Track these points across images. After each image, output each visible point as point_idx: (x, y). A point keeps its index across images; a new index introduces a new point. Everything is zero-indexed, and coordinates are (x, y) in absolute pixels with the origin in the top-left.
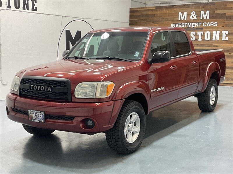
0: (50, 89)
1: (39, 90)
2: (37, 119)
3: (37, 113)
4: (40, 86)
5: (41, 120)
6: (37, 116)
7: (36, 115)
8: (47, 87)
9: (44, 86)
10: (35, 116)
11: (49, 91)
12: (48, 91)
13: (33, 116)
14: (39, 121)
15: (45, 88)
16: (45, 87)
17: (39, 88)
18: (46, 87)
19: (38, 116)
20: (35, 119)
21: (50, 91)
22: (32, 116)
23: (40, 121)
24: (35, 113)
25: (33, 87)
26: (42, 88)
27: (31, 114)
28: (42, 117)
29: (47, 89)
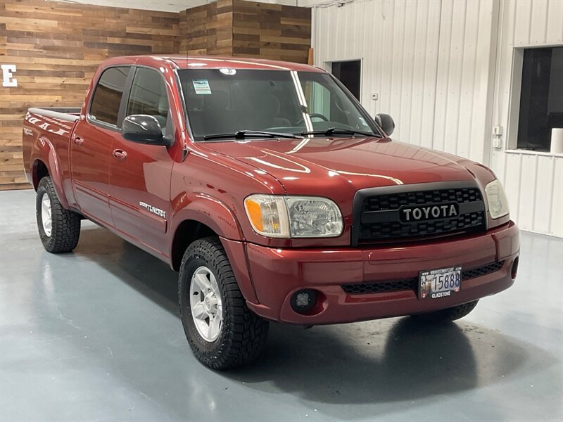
0: (453, 210)
1: (427, 217)
2: (444, 289)
3: (445, 275)
4: (429, 208)
5: (452, 289)
6: (444, 282)
7: (441, 279)
8: (447, 207)
9: (439, 206)
10: (438, 283)
11: (453, 214)
12: (450, 215)
13: (433, 286)
14: (448, 294)
15: (442, 210)
16: (442, 207)
17: (427, 212)
18: (444, 207)
19: (446, 281)
20: (437, 290)
21: (456, 214)
22: (430, 287)
23: (452, 292)
24: (438, 276)
25: (411, 213)
26: (436, 211)
27: (427, 283)
28: (455, 280)
29: (448, 210)
